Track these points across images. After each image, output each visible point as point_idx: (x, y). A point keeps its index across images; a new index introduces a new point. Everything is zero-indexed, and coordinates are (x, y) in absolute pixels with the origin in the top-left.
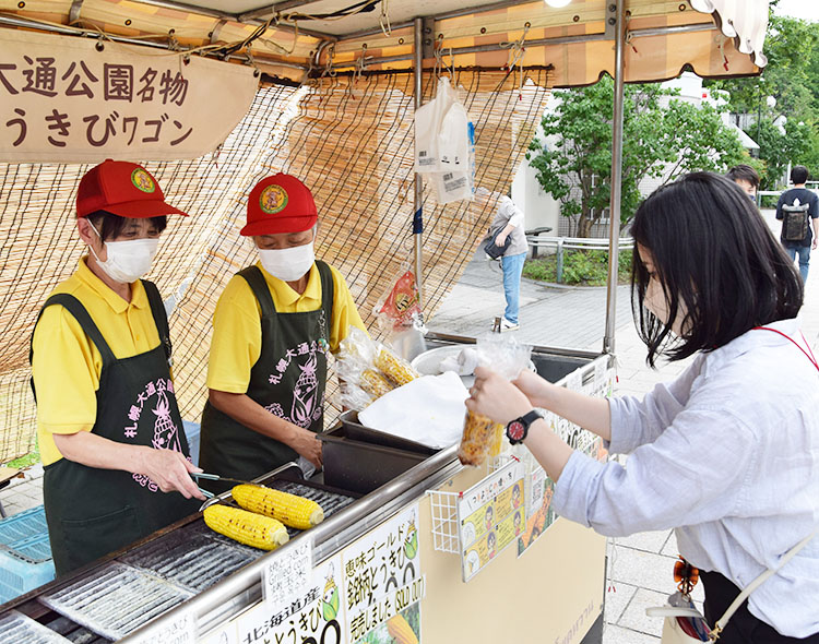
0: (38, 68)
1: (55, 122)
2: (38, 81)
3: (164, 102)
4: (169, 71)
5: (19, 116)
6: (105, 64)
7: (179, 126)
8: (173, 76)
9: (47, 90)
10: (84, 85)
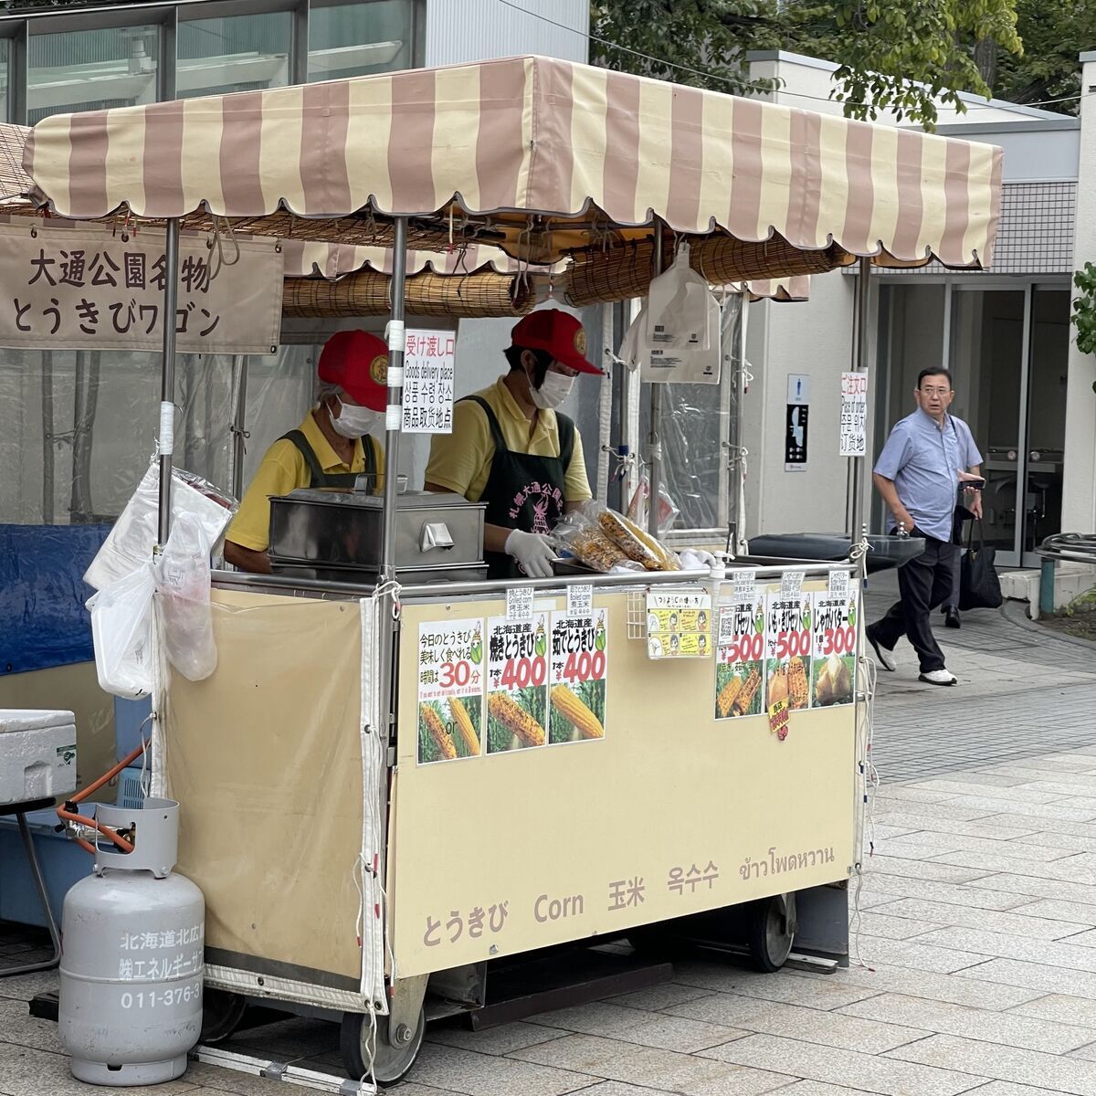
0: (72, 261)
1: (84, 311)
2: (71, 272)
3: (189, 290)
4: (191, 258)
5: (53, 306)
6: (126, 253)
7: (207, 314)
8: (195, 262)
9: (77, 280)
10: (107, 274)
